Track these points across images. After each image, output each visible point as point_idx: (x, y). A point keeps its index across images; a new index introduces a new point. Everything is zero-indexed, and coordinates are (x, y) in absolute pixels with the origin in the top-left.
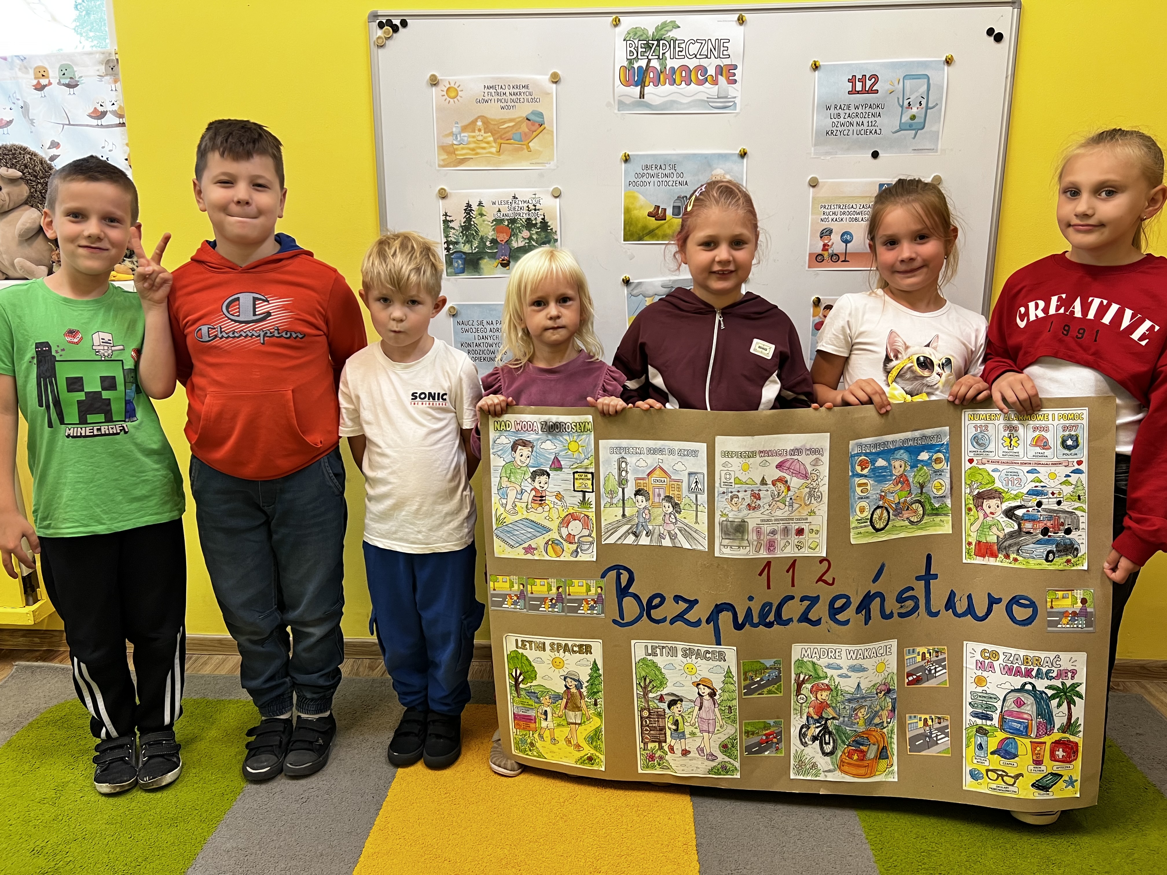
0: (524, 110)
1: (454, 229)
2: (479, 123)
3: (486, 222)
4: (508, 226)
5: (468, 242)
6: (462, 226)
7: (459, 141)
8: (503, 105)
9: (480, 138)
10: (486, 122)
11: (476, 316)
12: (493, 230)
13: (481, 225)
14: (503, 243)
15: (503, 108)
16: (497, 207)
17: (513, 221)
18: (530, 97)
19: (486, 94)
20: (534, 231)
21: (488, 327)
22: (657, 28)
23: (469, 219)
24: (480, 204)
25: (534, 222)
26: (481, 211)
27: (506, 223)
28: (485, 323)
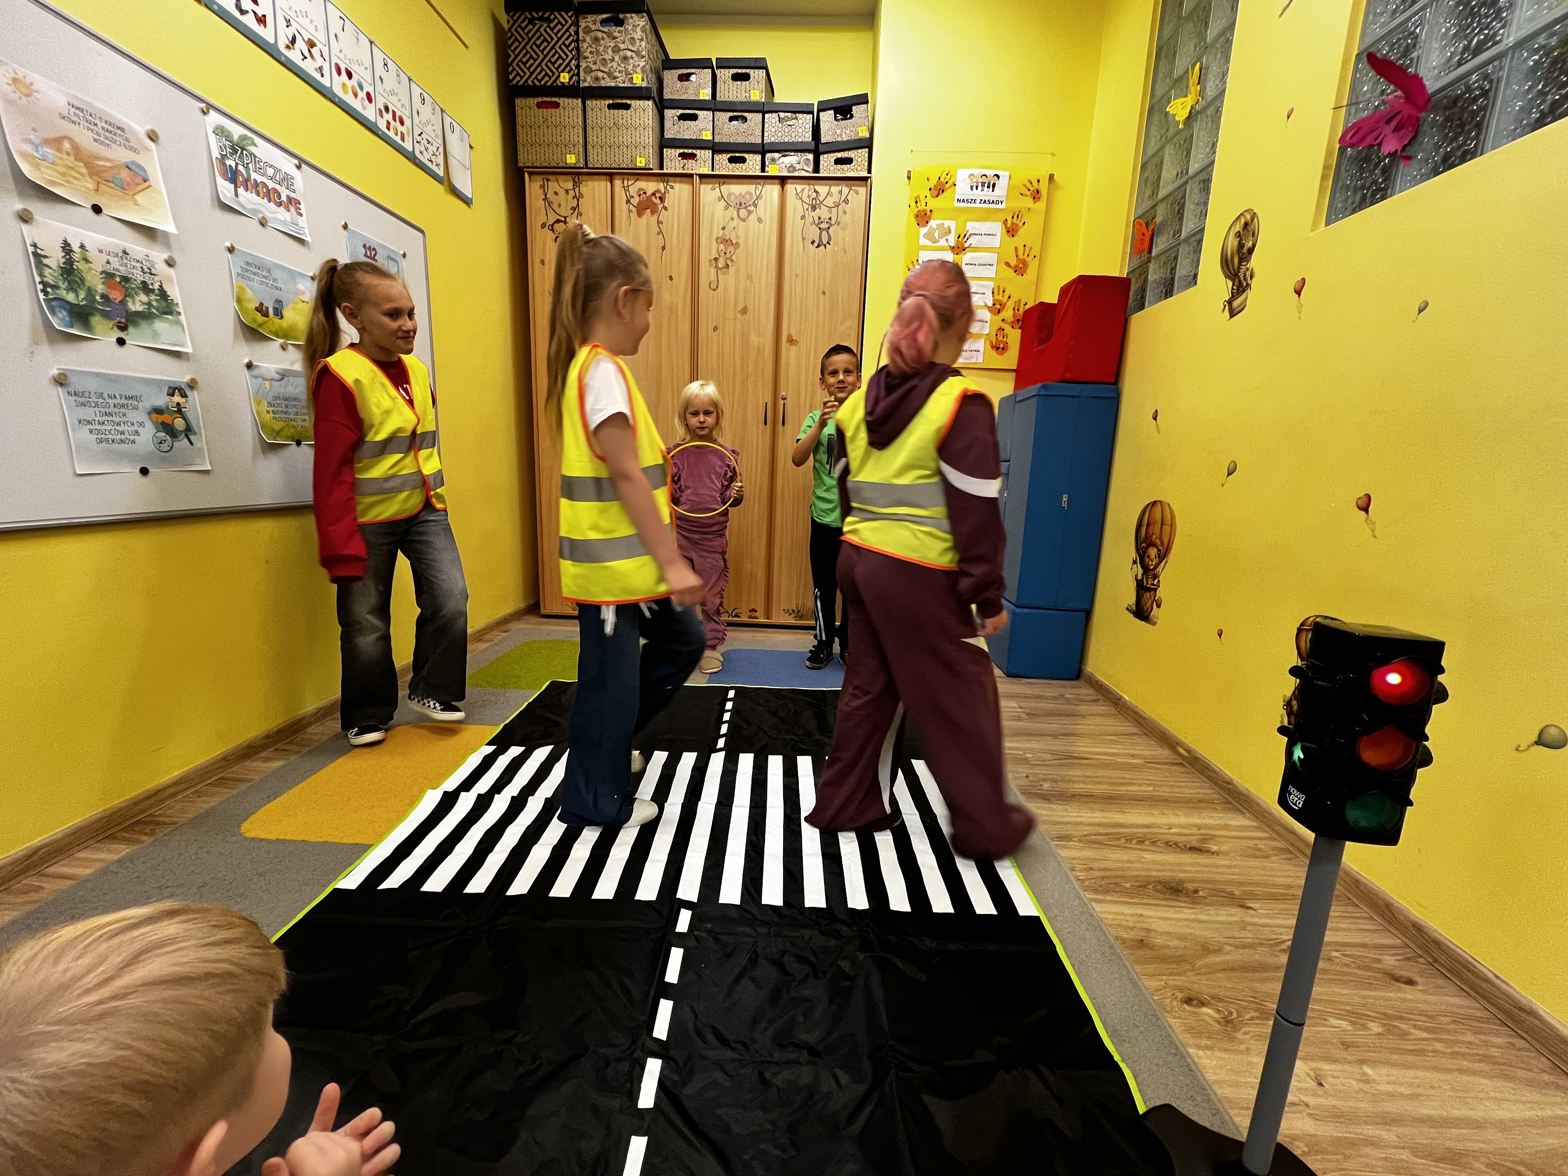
0: (121, 155)
1: (50, 267)
2: (67, 145)
3: (93, 272)
4: (120, 283)
5: (71, 289)
6: (61, 268)
7: (42, 155)
8: (96, 137)
9: (69, 164)
10: (75, 147)
11: (92, 386)
12: (103, 283)
13: (87, 272)
14: (117, 301)
15: (95, 140)
16: (105, 257)
17: (126, 279)
18: (127, 144)
19: (72, 114)
20: (153, 297)
21: (111, 402)
22: (240, 137)
23: (70, 262)
24: (82, 247)
25: (151, 287)
26: (85, 255)
27: (118, 279)
28: (105, 396)
